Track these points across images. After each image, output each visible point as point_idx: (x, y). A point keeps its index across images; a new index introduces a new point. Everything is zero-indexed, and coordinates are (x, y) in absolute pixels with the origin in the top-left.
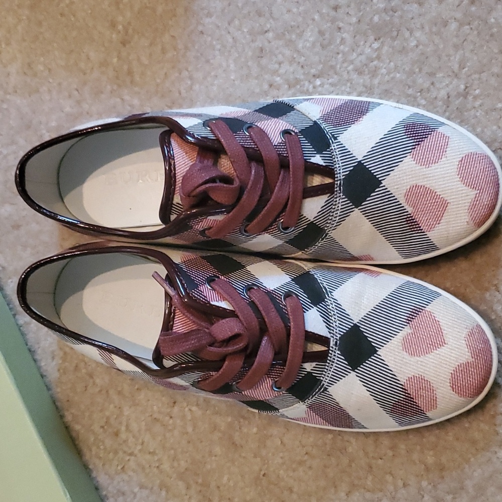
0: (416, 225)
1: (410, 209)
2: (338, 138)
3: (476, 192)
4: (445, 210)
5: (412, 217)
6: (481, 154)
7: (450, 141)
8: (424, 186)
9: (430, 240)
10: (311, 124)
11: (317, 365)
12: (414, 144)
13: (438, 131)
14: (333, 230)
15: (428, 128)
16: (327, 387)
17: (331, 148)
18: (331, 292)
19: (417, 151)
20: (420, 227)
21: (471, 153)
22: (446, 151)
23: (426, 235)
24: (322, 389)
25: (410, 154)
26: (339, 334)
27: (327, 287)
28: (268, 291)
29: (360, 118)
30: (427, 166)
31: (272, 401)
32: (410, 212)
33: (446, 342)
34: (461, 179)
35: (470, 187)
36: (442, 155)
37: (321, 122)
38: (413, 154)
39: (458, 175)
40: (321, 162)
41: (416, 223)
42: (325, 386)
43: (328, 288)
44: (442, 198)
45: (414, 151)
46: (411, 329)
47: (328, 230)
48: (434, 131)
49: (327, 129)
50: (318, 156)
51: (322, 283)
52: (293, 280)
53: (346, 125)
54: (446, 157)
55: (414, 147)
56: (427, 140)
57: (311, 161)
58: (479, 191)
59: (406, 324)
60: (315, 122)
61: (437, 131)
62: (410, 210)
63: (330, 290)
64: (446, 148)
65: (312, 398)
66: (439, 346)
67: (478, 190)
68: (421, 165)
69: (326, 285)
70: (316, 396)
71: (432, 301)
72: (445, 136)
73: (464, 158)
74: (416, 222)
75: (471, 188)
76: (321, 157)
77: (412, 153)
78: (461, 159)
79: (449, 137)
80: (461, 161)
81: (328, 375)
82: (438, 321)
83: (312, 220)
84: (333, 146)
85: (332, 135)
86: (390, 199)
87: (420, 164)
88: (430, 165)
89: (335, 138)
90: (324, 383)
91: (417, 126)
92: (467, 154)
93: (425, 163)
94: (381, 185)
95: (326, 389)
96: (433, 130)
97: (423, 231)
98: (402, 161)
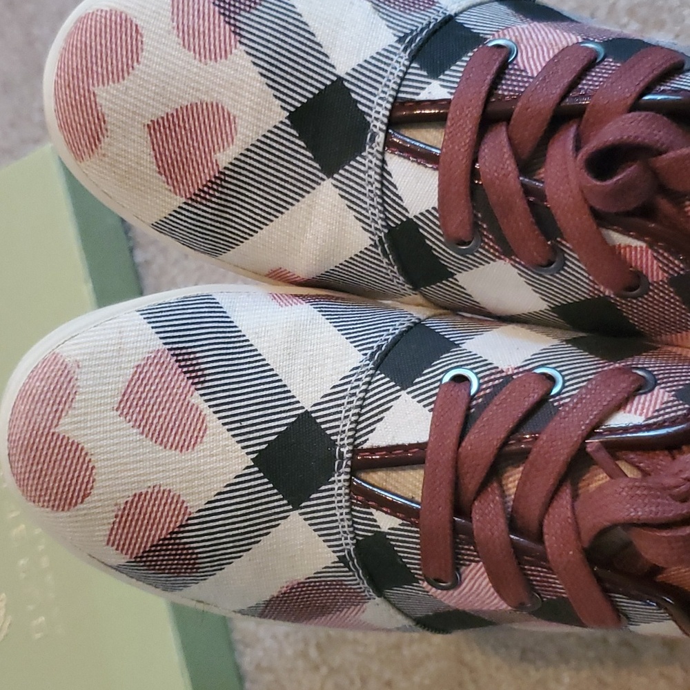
0: (185, 366)
1: (197, 399)
2: (337, 560)
3: (57, 431)
4: (124, 395)
5: (193, 384)
6: (43, 506)
7: (105, 535)
8: (165, 447)
9: (157, 333)
10: (388, 592)
11: (418, 94)
12: (180, 535)
13: (128, 556)
14: (357, 368)
15: (148, 563)
16: (399, 46)
17: (355, 541)
18: (375, 246)
19: (176, 522)
20: (177, 361)
21: (63, 510)
22: (116, 516)
23: (165, 344)
24: (407, 40)
25: (192, 516)
26: (364, 158)
27: (381, 258)
28: (511, 259)
29: (285, 593)
30: (156, 490)
31: (513, 19)
32: (197, 393)
33: (146, 129)
34: (87, 459)
35: (70, 441)
36: (124, 509)
37: (366, 593)
38: (184, 514)
39: (93, 468)
40: (377, 515)
41: (185, 369)
42: (402, 48)
43: (378, 254)
44: (129, 421)
45: (182, 521)
46: (216, 161)
47: (369, 367)
48: (136, 558)
49: (356, 580)
50: (385, 529)
51: (391, 264)
52: (452, 275)
53: (315, 582)
54: (116, 505)
55: (182, 529)
56: (153, 541)
57: (400, 521)
58: (52, 431)
59: (227, 172)
60: (380, 593)
61: (131, 557)
62: (196, 397)
63: (374, 249)
64: (114, 523)
65: (430, 23)
66: (160, 121)
67: (53, 434)
68: (170, 491)
69: (382, 262)
70: (420, 26)
71: (171, 215)
72: (115, 547)
73: (80, 500)
74: (185, 373)
75: (68, 438)
76: (378, 527)
77: (186, 517)
78: (86, 499)
79: (108, 544)
80: (85, 496)
81: (393, 71)
82: (160, 173)
83: (403, 393)
84: (349, 544)
85: (349, 568)
86: (238, 425)
87: (172, 494)
88: (150, 491)
89: (342, 559)
90: (402, 54)
91: (170, 569)
92: (72, 508)
93: (160, 495)
94: (254, 456)
95: (401, 40)
96: (139, 559)
97: (172, 352)
98: (209, 502)
